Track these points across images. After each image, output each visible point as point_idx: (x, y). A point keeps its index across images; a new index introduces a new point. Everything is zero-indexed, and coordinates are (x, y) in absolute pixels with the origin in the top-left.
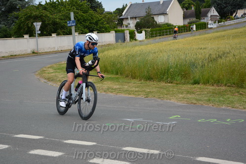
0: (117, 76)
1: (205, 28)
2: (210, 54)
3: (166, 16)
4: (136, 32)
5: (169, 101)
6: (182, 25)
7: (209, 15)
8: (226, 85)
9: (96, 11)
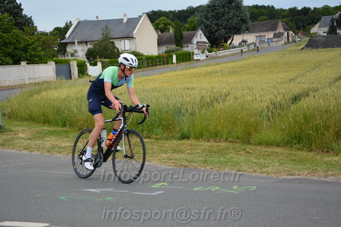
1: (190, 60)
2: (203, 97)
3: (132, 40)
4: (88, 65)
7: (195, 41)
8: (227, 139)
9: (23, 31)
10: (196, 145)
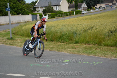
1: (80, 14)
2: (84, 28)
3: (59, 6)
4: (43, 15)
5: (63, 52)
6: (68, 11)
7: (82, 6)
8: (92, 44)
9: (21, 3)
10: (81, 46)
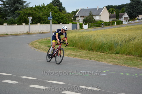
0: (74, 48)
1: (121, 24)
3: (100, 16)
4: (83, 25)
5: (102, 62)
6: (109, 21)
7: (124, 17)
8: (134, 55)
9: (62, 12)
10: (121, 57)
